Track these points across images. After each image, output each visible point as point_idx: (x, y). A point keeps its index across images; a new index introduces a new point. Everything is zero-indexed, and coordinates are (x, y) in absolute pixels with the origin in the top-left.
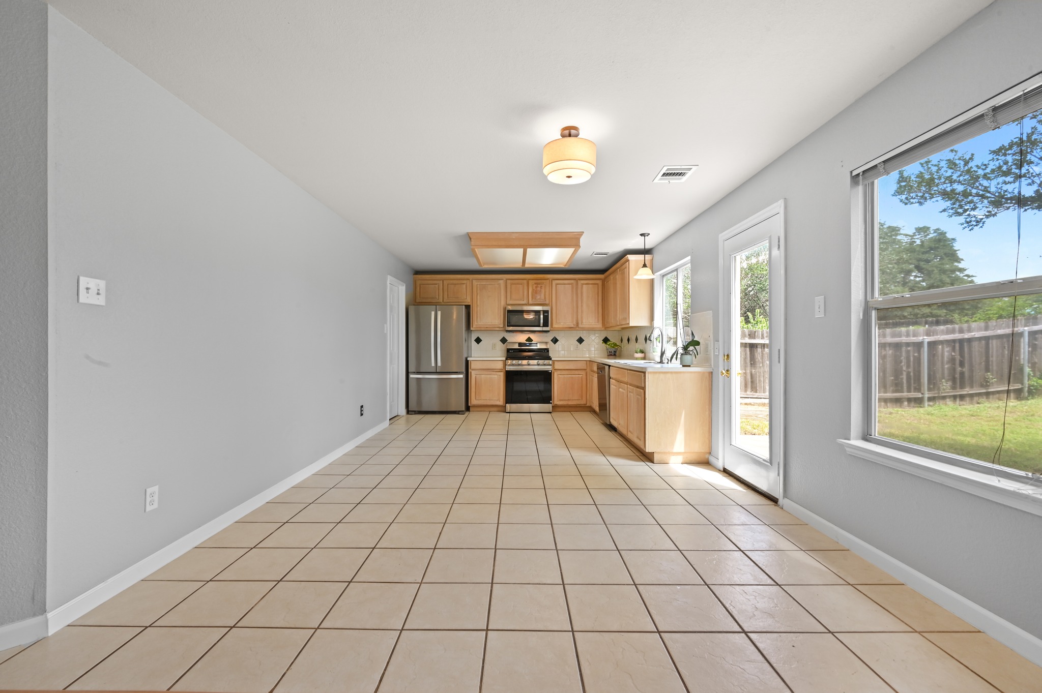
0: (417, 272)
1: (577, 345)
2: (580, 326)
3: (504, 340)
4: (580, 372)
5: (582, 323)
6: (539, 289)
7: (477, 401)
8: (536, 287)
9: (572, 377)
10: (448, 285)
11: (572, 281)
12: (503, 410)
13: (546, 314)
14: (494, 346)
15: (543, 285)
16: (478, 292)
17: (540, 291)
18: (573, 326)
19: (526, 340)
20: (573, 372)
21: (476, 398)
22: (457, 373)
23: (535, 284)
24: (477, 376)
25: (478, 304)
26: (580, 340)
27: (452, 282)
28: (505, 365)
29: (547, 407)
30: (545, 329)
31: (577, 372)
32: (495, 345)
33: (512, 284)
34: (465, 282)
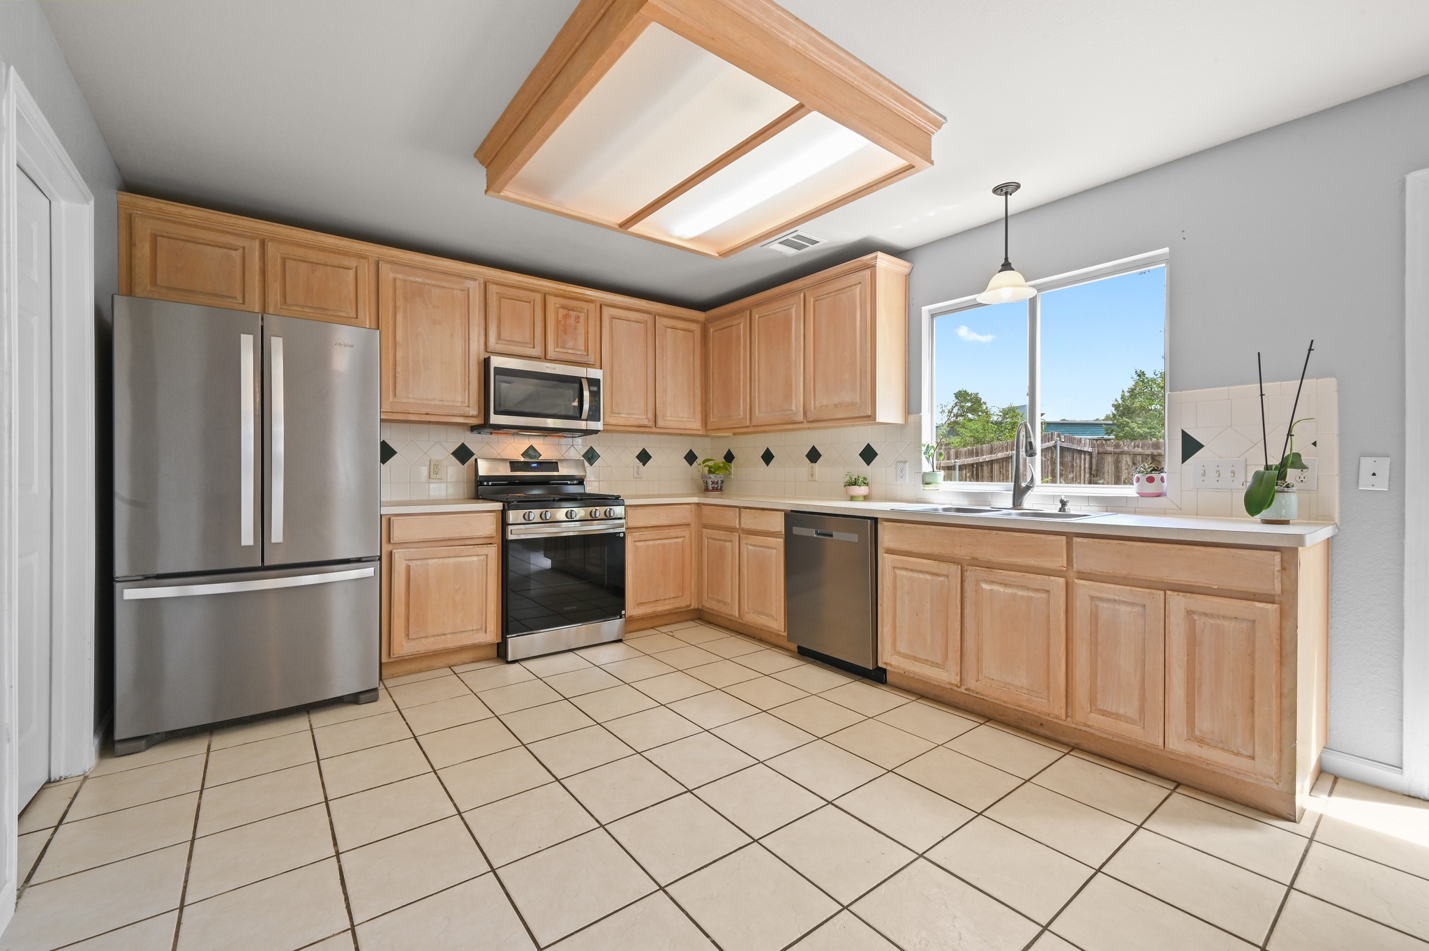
0: (132, 186)
1: (638, 468)
2: (660, 423)
3: (463, 454)
4: (679, 532)
5: (664, 415)
6: (572, 321)
7: (413, 643)
8: (566, 317)
9: (664, 544)
10: (284, 260)
11: (646, 316)
12: (500, 653)
13: (595, 389)
14: (434, 471)
15: (582, 316)
16: (400, 302)
17: (575, 328)
18: (646, 422)
19: (524, 454)
20: (666, 532)
21: (407, 635)
22: (359, 560)
23: (563, 307)
24: (412, 564)
25: (399, 338)
26: (644, 457)
27: (299, 252)
28: (504, 524)
29: (612, 627)
30: (593, 425)
31: (672, 532)
32: (436, 465)
33: (501, 297)
34: (352, 263)
